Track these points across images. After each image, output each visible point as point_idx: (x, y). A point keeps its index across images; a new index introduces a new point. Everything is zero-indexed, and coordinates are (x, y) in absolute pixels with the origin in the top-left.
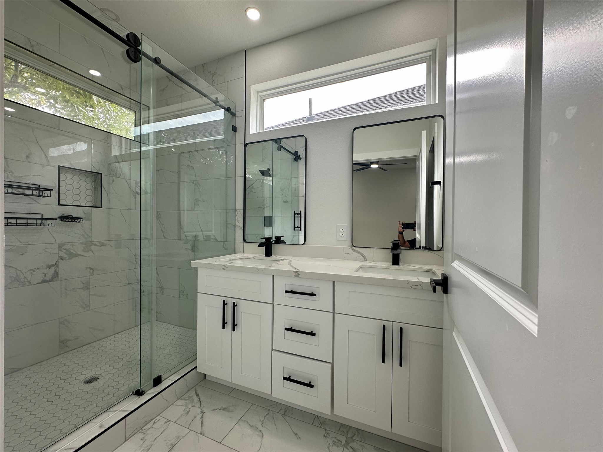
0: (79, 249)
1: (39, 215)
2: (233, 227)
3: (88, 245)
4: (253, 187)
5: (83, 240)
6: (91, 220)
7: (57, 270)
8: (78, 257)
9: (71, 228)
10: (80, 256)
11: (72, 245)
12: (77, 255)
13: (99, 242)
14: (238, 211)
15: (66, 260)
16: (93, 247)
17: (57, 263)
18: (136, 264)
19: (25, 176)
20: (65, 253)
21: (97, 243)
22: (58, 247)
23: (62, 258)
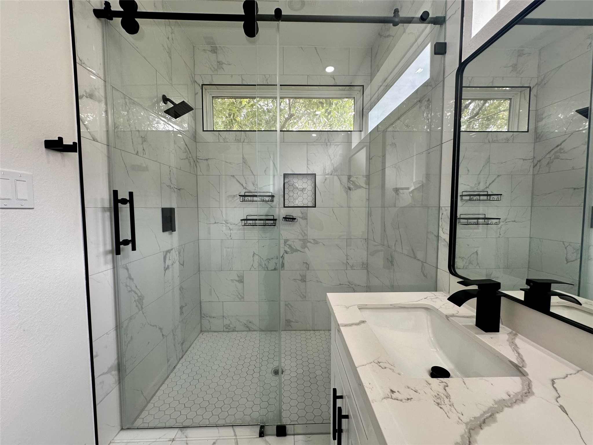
0: (298, 245)
1: (272, 216)
2: (435, 239)
3: (305, 242)
4: (560, 149)
5: (301, 237)
6: (307, 219)
7: (283, 261)
8: (297, 252)
9: (292, 226)
10: (299, 252)
11: (293, 242)
12: (297, 250)
13: (314, 240)
14: (443, 208)
15: (289, 254)
16: (308, 244)
17: (283, 256)
18: (347, 265)
19: (264, 186)
20: (289, 248)
21: (312, 241)
22: (284, 242)
23: (286, 252)
